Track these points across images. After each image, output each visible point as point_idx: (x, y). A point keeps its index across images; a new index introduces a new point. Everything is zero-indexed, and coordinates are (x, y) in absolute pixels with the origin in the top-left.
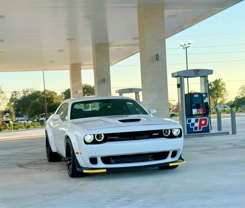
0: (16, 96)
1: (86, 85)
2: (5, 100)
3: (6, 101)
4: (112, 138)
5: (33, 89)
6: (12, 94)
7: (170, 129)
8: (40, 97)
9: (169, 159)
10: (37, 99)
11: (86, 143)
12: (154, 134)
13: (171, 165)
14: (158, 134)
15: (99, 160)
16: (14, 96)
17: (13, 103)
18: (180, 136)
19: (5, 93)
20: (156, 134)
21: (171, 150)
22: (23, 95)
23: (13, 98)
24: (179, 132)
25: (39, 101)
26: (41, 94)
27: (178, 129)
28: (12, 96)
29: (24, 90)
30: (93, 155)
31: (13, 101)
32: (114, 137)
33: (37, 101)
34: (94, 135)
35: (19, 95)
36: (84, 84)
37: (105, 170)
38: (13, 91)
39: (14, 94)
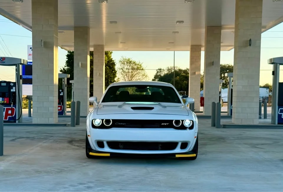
0: (161, 73)
1: (229, 65)
2: (145, 76)
3: (145, 78)
4: (119, 124)
5: (177, 67)
6: (157, 71)
7: (182, 120)
8: (180, 75)
9: (178, 150)
10: (178, 77)
11: (94, 126)
12: (163, 124)
13: (177, 156)
14: (167, 124)
15: (105, 144)
16: (159, 73)
17: (157, 79)
18: (191, 128)
19: (145, 70)
20: (166, 124)
21: (180, 141)
22: (168, 72)
23: (158, 74)
24: (191, 124)
25: (179, 79)
26: (183, 72)
27: (190, 120)
28: (157, 73)
29: (168, 68)
30: (101, 138)
31: (157, 78)
32: (122, 124)
33: (177, 79)
34: (103, 120)
35: (163, 73)
36: (227, 65)
37: (109, 155)
38: (158, 69)
39: (159, 71)
